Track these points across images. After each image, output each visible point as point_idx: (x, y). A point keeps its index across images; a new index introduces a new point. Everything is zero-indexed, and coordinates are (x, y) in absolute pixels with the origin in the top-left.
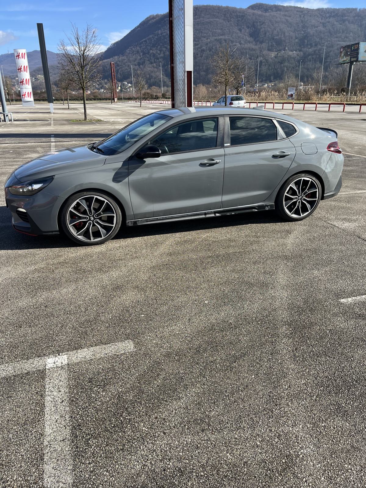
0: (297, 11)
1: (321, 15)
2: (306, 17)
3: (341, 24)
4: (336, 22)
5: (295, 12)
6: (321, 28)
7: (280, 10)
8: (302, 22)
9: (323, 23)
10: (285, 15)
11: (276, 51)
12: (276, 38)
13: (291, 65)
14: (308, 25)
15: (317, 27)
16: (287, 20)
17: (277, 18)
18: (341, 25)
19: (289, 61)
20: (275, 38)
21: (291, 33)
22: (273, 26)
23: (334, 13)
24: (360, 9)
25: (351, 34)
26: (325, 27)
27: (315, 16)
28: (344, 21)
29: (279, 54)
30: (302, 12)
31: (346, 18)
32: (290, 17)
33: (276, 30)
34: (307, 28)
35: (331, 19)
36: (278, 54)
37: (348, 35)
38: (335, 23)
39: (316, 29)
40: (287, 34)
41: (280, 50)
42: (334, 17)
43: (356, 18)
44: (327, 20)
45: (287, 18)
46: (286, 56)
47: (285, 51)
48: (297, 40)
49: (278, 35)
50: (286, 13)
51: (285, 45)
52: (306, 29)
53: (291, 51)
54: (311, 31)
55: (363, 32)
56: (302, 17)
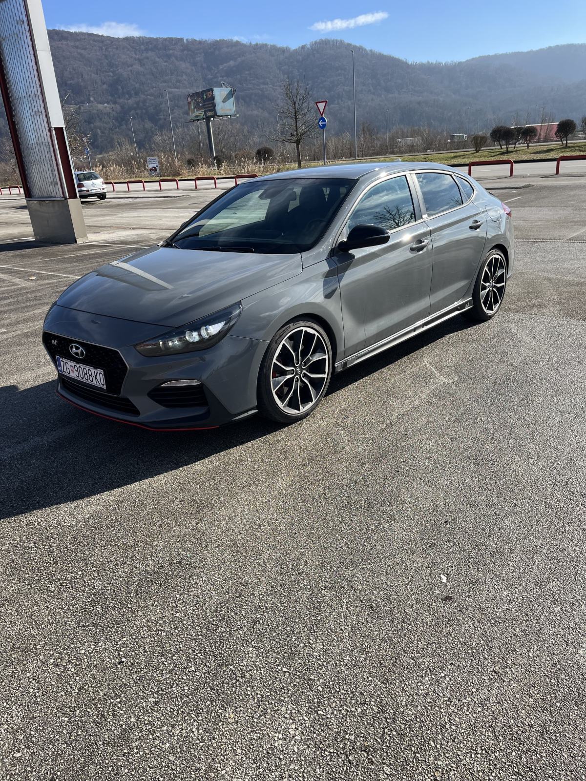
0: (94, 41)
1: (132, 47)
2: (110, 50)
3: (165, 62)
4: (159, 58)
5: (91, 42)
6: (137, 67)
7: (66, 39)
8: (106, 56)
9: (140, 60)
10: (77, 47)
11: (75, 104)
12: (71, 83)
13: (106, 125)
14: (117, 63)
15: (132, 66)
16: (81, 55)
17: (63, 51)
18: (166, 64)
19: (101, 119)
20: (69, 82)
21: (93, 75)
22: (62, 64)
23: (151, 44)
24: (187, 40)
25: (184, 77)
26: (144, 65)
27: (123, 48)
28: (169, 57)
29: (82, 108)
30: (102, 42)
31: (171, 51)
32: (85, 49)
33: (66, 70)
34: (117, 67)
35: (150, 54)
36: (79, 108)
37: (180, 78)
38: (157, 60)
39: (130, 68)
40: (86, 77)
41: (83, 102)
42: (152, 50)
43: (185, 52)
44: (144, 54)
45: (79, 51)
46: (95, 111)
47: (90, 104)
48: (105, 86)
49: (72, 79)
50: (78, 43)
51: (87, 93)
52: (115, 69)
53: (101, 103)
54: (124, 72)
55: (200, 74)
56: (104, 50)
